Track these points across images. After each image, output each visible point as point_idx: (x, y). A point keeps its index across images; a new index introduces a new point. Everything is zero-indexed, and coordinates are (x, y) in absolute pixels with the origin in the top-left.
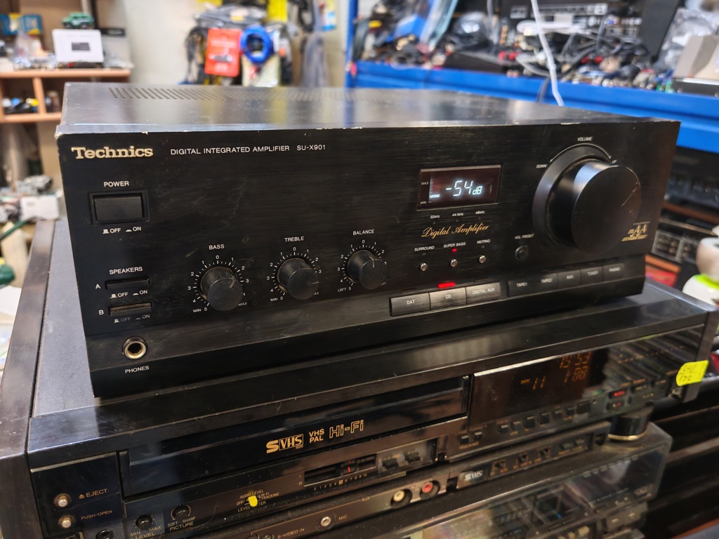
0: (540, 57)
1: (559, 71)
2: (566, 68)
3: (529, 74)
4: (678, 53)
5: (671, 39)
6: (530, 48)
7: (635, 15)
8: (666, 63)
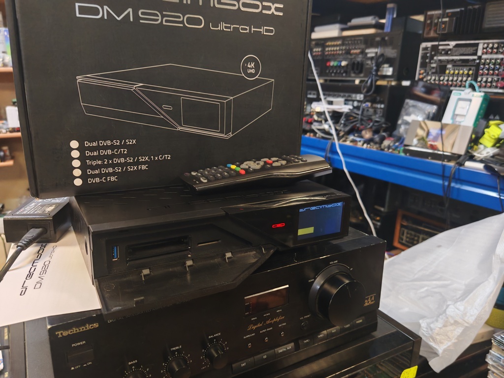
0: (326, 127)
1: (338, 134)
2: (342, 134)
3: (320, 136)
4: (407, 127)
5: (403, 117)
6: (320, 119)
7: (381, 102)
8: (400, 133)
